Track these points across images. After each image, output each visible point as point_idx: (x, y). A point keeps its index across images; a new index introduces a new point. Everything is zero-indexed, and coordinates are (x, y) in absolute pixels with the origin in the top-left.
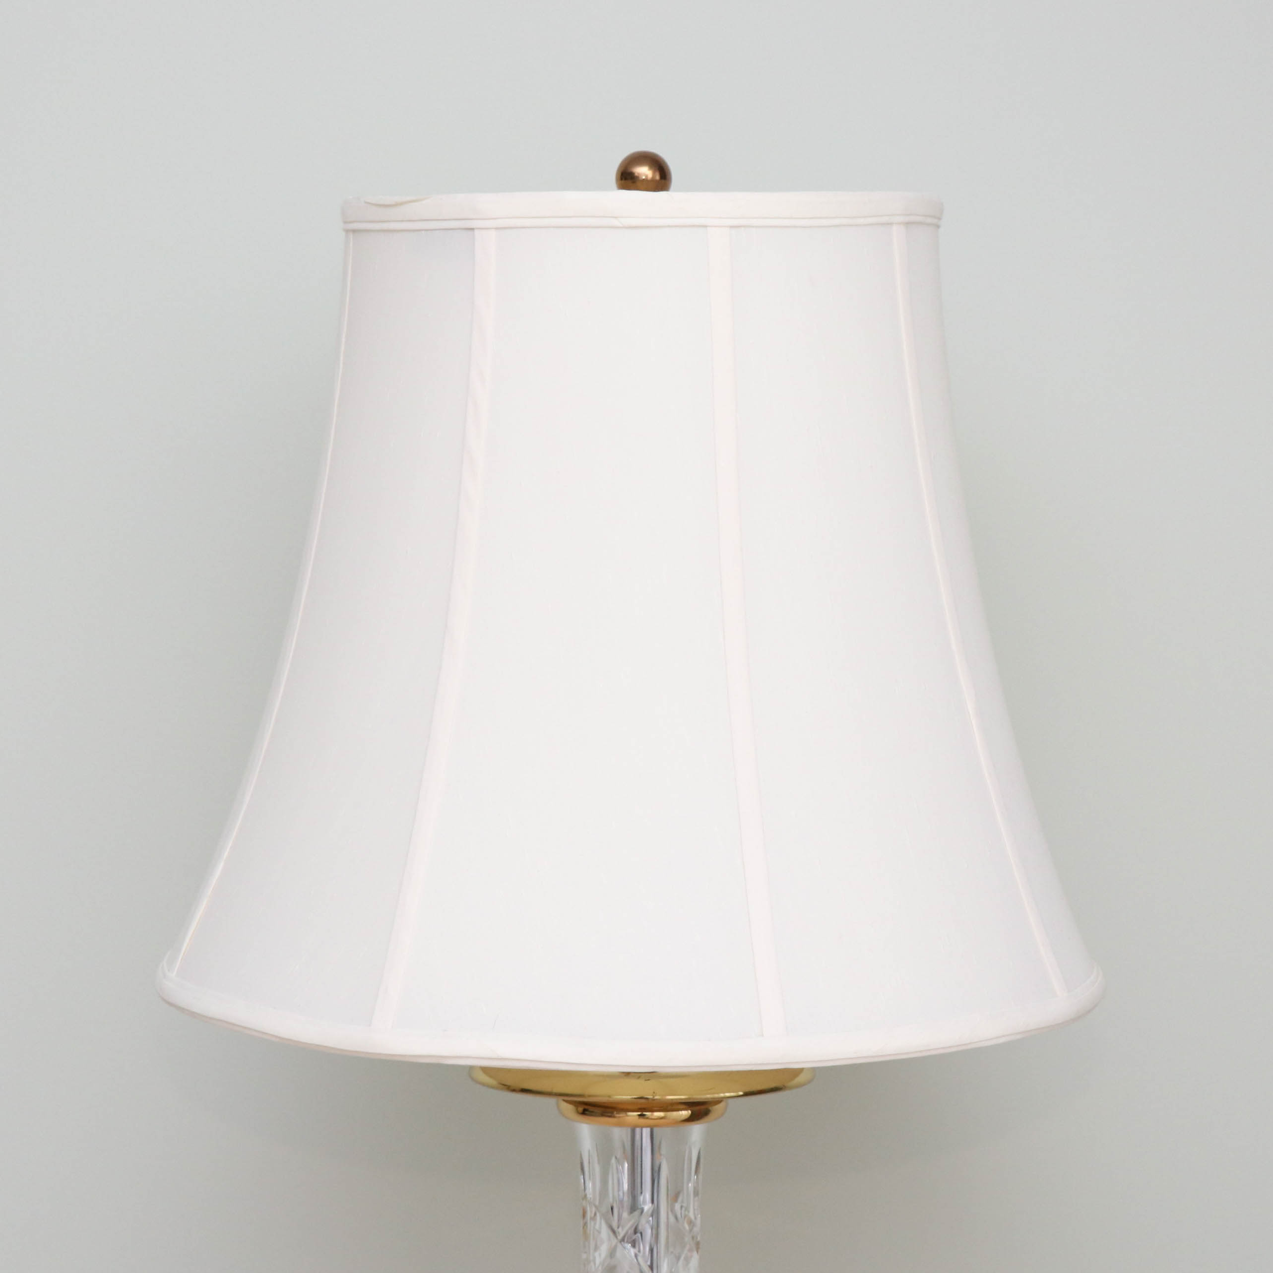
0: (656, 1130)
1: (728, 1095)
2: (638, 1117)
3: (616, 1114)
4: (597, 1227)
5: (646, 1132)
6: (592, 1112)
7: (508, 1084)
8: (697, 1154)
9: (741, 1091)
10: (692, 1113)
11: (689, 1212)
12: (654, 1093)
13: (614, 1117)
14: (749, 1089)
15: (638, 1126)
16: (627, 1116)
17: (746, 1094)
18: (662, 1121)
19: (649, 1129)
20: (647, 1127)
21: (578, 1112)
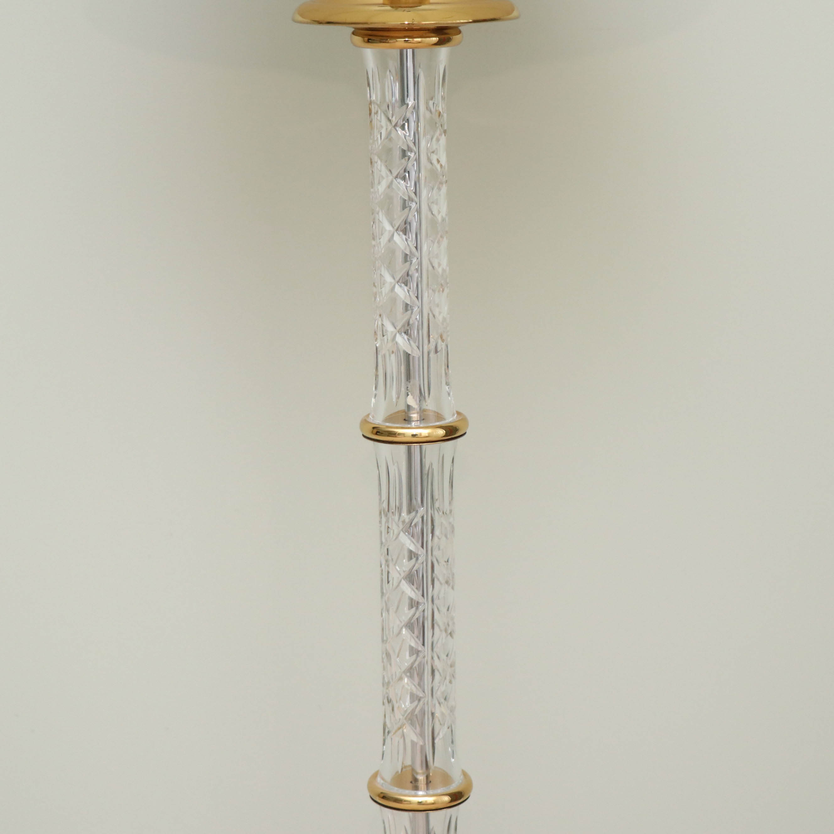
0: (416, 50)
1: (462, 21)
2: (404, 41)
3: (389, 40)
4: (379, 118)
5: (410, 52)
6: (374, 40)
7: (317, 19)
8: (443, 69)
9: (470, 20)
10: (439, 40)
11: (439, 107)
12: (413, 19)
13: (388, 43)
14: (475, 19)
15: (405, 48)
16: (397, 41)
17: (475, 21)
18: (419, 44)
19: (411, 50)
20: (411, 48)
21: (364, 41)
